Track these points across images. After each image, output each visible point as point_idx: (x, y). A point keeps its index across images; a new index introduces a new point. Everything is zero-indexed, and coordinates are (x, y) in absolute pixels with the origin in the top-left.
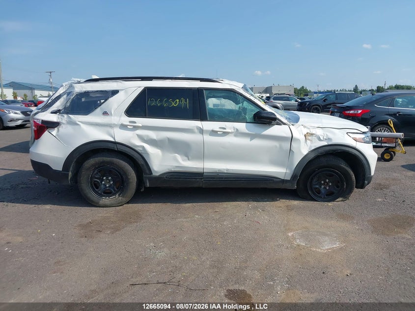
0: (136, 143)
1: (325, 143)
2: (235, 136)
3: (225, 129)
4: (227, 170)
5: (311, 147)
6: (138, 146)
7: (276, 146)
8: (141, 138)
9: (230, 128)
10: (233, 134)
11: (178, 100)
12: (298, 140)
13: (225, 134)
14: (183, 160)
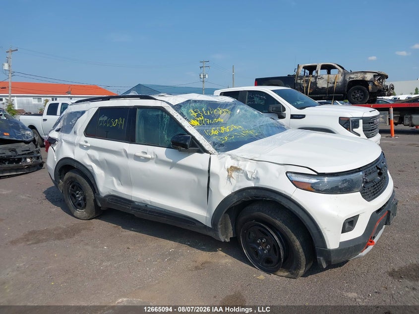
0: (88, 162)
1: (252, 184)
2: (156, 163)
3: (146, 153)
4: (151, 202)
5: (235, 187)
6: (89, 166)
7: (194, 180)
8: (90, 157)
9: (151, 154)
10: (154, 161)
11: (117, 120)
12: (216, 175)
13: (147, 160)
14: (118, 185)
